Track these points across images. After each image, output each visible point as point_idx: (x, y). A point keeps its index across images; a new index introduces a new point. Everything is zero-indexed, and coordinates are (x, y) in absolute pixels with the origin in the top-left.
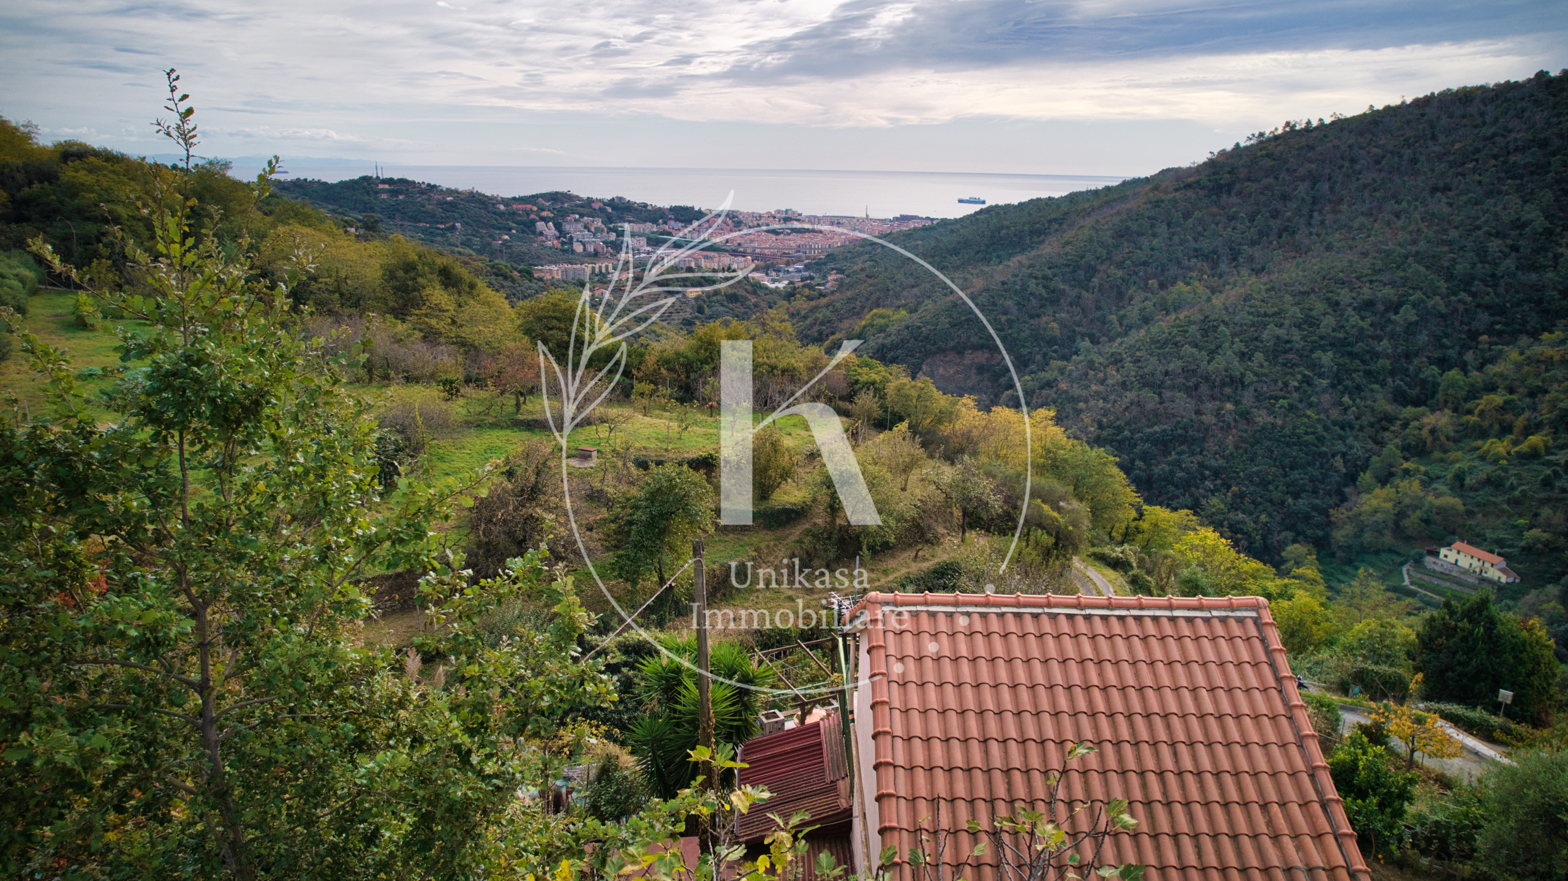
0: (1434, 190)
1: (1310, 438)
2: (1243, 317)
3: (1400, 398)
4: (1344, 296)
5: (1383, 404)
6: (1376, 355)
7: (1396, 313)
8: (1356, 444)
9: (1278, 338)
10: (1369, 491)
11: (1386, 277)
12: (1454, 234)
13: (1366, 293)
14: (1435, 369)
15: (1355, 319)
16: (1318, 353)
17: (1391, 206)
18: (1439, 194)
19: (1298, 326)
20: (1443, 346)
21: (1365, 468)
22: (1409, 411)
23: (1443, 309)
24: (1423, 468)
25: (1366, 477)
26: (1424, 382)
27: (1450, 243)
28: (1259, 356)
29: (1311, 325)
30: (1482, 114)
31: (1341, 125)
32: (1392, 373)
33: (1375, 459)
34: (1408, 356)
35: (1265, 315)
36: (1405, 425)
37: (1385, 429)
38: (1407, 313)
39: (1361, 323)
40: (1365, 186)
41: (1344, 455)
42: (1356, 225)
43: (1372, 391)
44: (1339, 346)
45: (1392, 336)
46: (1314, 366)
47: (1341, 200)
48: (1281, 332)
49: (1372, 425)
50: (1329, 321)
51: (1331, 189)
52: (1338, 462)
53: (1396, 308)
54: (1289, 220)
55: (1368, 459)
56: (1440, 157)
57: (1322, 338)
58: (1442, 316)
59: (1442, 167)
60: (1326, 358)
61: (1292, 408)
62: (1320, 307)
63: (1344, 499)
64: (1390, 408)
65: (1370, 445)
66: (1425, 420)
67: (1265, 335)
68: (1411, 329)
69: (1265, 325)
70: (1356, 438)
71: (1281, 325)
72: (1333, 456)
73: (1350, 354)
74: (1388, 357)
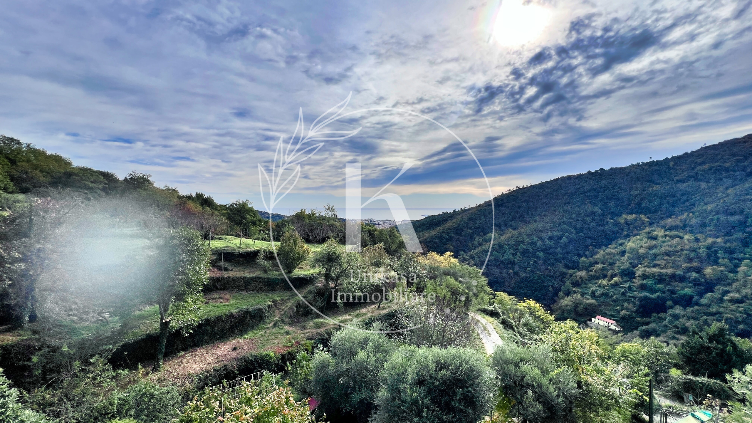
0: (565, 204)
1: (540, 281)
2: (512, 242)
3: (567, 267)
4: (543, 235)
5: (563, 269)
6: (557, 254)
7: (561, 240)
8: (555, 282)
9: (524, 249)
10: (563, 298)
11: (556, 229)
12: (574, 216)
13: (550, 234)
14: (578, 258)
15: (548, 242)
16: (538, 253)
17: (552, 208)
18: (567, 205)
19: (530, 245)
20: (578, 250)
21: (560, 290)
22: (571, 271)
23: (575, 238)
24: (580, 290)
25: (561, 294)
26: (574, 261)
27: (573, 219)
28: (518, 254)
29: (534, 244)
30: (575, 182)
31: (533, 187)
32: (563, 259)
33: (563, 287)
34: (567, 253)
35: (519, 242)
36: (571, 276)
37: (565, 277)
38: (564, 240)
39: (550, 243)
40: (544, 203)
41: (552, 286)
42: (543, 214)
43: (558, 265)
44: (545, 250)
45: (561, 247)
46: (537, 257)
47: (537, 207)
48: (524, 247)
49: (559, 276)
50: (540, 243)
51: (533, 204)
52: (551, 289)
53: (560, 238)
54: (522, 214)
55: (560, 288)
56: (565, 194)
57: (538, 248)
58: (576, 241)
59: (566, 197)
60: (541, 254)
61: (532, 271)
62: (536, 239)
63: (555, 302)
64: (564, 270)
65: (560, 283)
66: (577, 274)
67: (519, 248)
68: (566, 245)
69: (519, 245)
70: (555, 280)
71: (524, 245)
72: (549, 286)
73: (548, 253)
74: (561, 254)
